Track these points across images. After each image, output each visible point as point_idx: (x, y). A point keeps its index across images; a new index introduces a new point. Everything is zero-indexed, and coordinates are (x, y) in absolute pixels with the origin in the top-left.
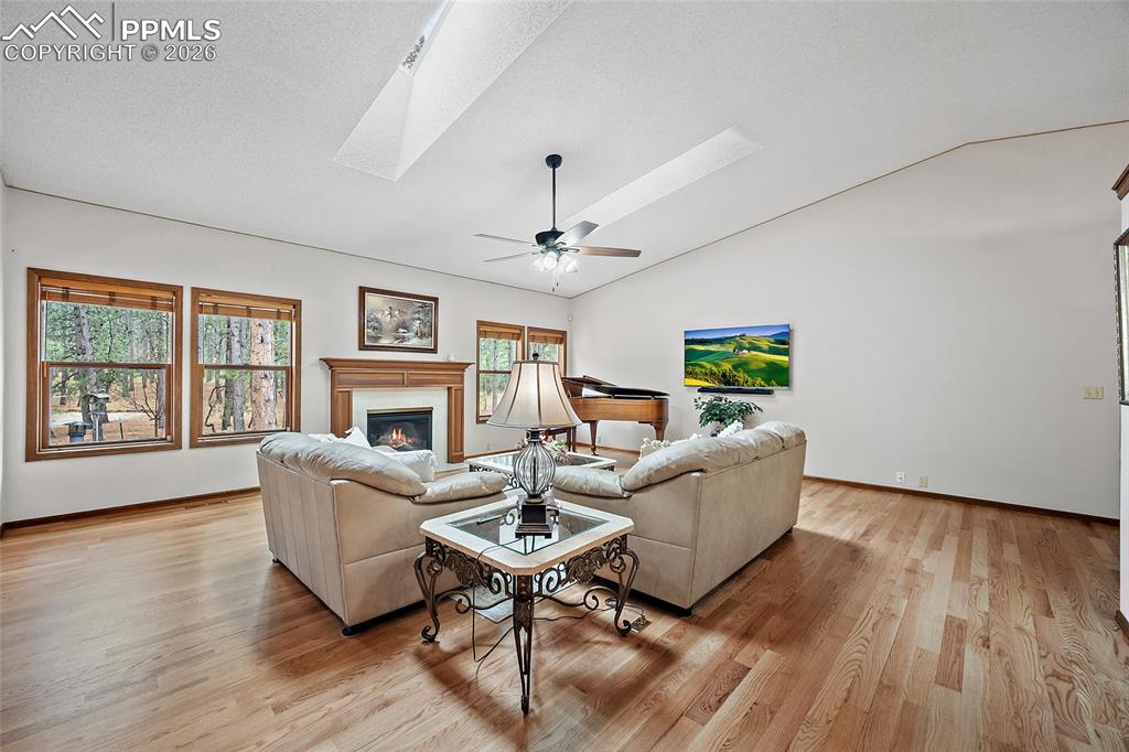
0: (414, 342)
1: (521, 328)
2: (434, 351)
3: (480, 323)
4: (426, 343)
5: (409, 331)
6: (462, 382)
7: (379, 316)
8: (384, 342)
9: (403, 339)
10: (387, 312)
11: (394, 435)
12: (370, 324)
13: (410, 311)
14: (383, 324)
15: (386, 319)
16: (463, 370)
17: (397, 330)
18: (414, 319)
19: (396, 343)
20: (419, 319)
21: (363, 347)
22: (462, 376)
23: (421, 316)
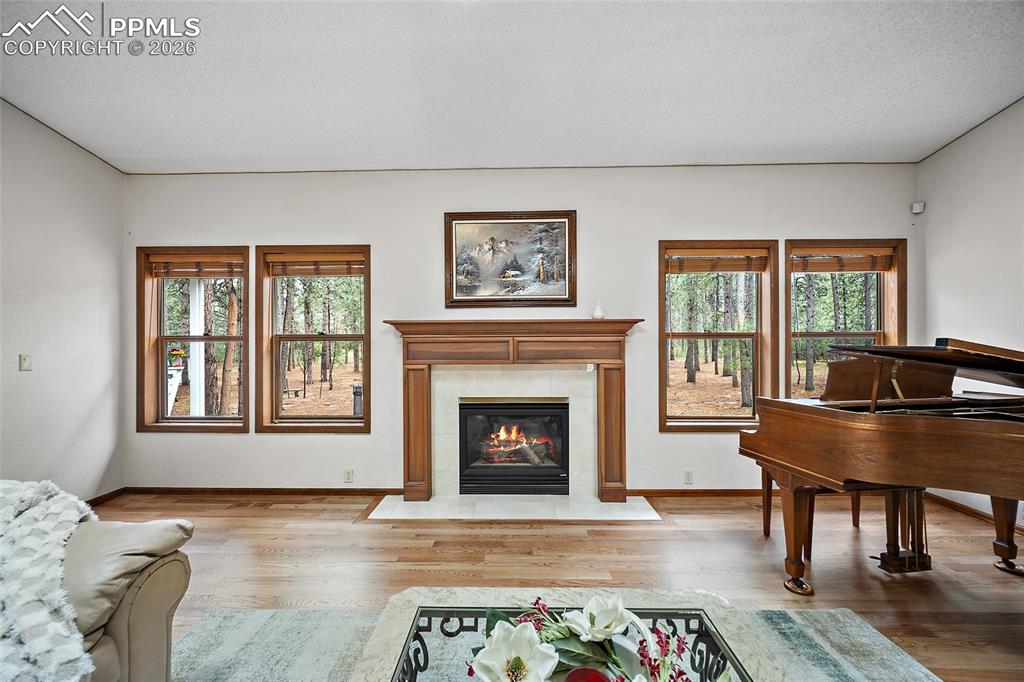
0: (534, 290)
1: (770, 246)
2: (571, 302)
3: (665, 246)
4: (557, 289)
5: (523, 273)
6: (621, 355)
7: (474, 254)
8: (483, 293)
9: (515, 286)
10: (486, 247)
11: (503, 435)
12: (461, 268)
13: (524, 240)
14: (481, 267)
15: (486, 259)
16: (623, 333)
17: (503, 272)
18: (532, 253)
19: (502, 294)
20: (540, 251)
21: (451, 304)
22: (621, 345)
23: (545, 245)
